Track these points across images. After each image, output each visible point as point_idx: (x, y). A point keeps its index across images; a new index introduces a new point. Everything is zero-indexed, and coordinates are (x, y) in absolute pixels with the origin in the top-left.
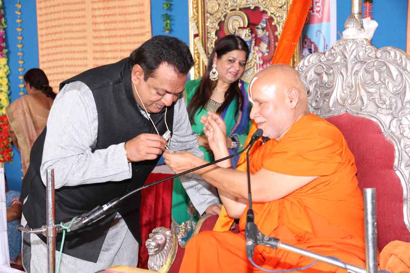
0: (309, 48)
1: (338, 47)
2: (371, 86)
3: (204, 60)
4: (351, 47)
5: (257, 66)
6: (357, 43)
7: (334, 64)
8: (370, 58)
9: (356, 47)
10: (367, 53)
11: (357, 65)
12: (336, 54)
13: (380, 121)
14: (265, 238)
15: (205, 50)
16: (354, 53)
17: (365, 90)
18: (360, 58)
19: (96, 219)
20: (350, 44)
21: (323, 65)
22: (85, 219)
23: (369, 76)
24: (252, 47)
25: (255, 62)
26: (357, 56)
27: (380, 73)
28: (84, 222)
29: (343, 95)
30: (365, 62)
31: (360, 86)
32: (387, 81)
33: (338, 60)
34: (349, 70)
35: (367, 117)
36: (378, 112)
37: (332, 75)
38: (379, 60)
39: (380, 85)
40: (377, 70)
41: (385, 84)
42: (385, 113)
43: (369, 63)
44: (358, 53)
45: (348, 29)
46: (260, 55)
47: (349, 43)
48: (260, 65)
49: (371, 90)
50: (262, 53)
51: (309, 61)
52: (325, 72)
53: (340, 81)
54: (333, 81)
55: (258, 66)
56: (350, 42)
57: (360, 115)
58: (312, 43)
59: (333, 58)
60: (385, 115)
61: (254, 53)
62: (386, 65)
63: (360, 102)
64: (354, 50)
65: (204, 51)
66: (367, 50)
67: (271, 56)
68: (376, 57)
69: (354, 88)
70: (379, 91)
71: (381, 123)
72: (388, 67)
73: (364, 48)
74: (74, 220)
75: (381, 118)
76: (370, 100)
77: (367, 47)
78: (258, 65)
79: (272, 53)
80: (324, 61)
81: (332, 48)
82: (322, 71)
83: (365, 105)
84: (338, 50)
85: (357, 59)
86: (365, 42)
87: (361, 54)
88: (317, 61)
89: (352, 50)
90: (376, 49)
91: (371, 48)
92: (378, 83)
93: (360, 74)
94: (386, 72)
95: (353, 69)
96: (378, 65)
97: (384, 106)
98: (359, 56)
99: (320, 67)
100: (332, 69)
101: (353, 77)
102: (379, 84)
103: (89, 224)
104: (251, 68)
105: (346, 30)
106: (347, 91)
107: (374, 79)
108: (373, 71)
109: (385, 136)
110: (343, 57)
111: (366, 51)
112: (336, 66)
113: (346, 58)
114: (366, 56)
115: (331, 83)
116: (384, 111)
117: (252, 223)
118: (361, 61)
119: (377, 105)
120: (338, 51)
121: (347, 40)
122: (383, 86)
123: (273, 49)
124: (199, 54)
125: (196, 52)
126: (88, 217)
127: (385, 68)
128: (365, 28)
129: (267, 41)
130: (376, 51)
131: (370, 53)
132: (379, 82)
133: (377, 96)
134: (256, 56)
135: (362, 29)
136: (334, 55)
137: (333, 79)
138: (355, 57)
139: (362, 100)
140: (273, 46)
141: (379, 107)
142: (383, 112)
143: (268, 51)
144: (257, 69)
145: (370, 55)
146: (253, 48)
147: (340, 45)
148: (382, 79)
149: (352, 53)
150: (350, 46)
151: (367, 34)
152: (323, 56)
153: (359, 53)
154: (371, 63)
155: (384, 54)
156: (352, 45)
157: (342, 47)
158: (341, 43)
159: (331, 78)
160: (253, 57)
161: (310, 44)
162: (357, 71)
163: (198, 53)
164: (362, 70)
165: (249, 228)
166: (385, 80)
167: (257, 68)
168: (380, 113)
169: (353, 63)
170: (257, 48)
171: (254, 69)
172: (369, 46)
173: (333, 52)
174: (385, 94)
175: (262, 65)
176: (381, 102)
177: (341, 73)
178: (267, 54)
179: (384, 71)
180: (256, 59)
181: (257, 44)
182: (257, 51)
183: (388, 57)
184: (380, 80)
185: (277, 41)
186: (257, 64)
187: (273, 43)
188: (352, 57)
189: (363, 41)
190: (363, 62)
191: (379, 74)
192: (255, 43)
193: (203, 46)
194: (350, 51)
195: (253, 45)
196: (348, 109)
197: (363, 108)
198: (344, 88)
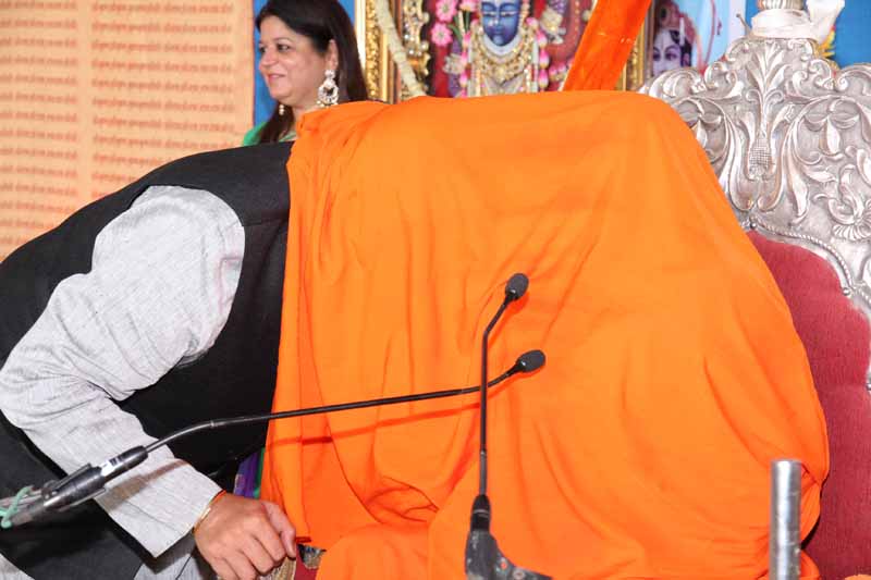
0: (673, 29)
1: (737, 55)
2: (818, 166)
3: (393, 50)
4: (771, 60)
5: (533, 70)
6: (788, 50)
7: (726, 100)
8: (818, 91)
9: (786, 60)
10: (812, 77)
11: (785, 108)
12: (732, 75)
13: (837, 258)
14: (515, 573)
15: (396, 22)
16: (780, 75)
17: (803, 175)
18: (794, 91)
19: (80, 498)
20: (770, 52)
21: (697, 102)
22: (51, 497)
23: (816, 138)
24: (522, 20)
25: (528, 62)
26: (787, 85)
27: (842, 132)
28: (47, 504)
29: (745, 183)
30: (806, 102)
31: (791, 164)
32: (860, 152)
33: (737, 90)
34: (765, 121)
35: (804, 246)
36: (832, 234)
37: (719, 132)
38: (843, 98)
39: (839, 165)
40: (836, 123)
41: (855, 163)
42: (852, 238)
43: (817, 103)
44: (788, 77)
45: (766, 11)
46: (543, 42)
47: (766, 48)
48: (540, 70)
49: (817, 176)
50: (548, 36)
51: (661, 91)
52: (702, 122)
53: (740, 145)
54: (721, 147)
55: (536, 72)
56: (770, 45)
57: (787, 240)
58: (680, 15)
59: (724, 85)
60: (852, 242)
61: (526, 36)
62: (859, 111)
63: (788, 205)
64: (778, 67)
65: (392, 25)
66: (812, 70)
67: (570, 46)
68: (836, 90)
69: (775, 167)
70: (837, 180)
71: (839, 263)
72: (866, 119)
73: (805, 65)
74: (24, 496)
75: (840, 248)
76: (813, 202)
77: (812, 62)
78: (536, 67)
79: (574, 37)
80: (701, 93)
81: (723, 59)
82: (696, 118)
83: (800, 213)
84: (737, 66)
85: (785, 92)
86: (809, 50)
87: (797, 79)
88: (682, 90)
89: (773, 65)
90: (836, 67)
91: (823, 66)
92: (836, 158)
93: (793, 131)
94: (858, 130)
95: (773, 117)
96: (840, 112)
97: (850, 220)
98: (791, 83)
99: (690, 107)
100: (720, 113)
101: (773, 141)
102: (839, 160)
103: (61, 510)
104: (516, 76)
105: (762, 13)
106: (756, 174)
107: (827, 148)
108: (825, 126)
109: (849, 297)
110: (749, 84)
111: (809, 72)
112: (732, 107)
113: (758, 88)
114: (809, 85)
115: (716, 150)
116: (848, 232)
117: (483, 533)
118: (798, 98)
119: (830, 215)
120: (738, 68)
121: (760, 40)
122: (851, 166)
123: (577, 29)
124: (379, 31)
125: (371, 25)
126: (59, 491)
127: (856, 118)
128: (810, 8)
129: (562, 5)
130: (835, 73)
131: (821, 77)
132: (840, 156)
133: (832, 193)
134: (531, 45)
135: (803, 12)
136: (728, 76)
137: (720, 139)
138: (781, 86)
139: (793, 200)
140: (577, 21)
141: (835, 220)
142: (846, 235)
143: (563, 31)
144: (533, 80)
145: (820, 83)
146: (525, 21)
147: (744, 51)
148: (847, 149)
149: (773, 75)
150: (769, 58)
151: (816, 26)
152: (697, 80)
153: (790, 76)
154: (821, 105)
155: (857, 82)
156: (775, 56)
157: (747, 58)
158: (747, 47)
159: (717, 136)
160: (523, 47)
161: (674, 19)
162: (784, 123)
163: (377, 27)
164: (797, 120)
165: (474, 546)
166: (854, 150)
167: (533, 75)
168: (837, 237)
169: (775, 100)
170: (534, 23)
171: (525, 81)
172: (818, 61)
173: (724, 68)
174: (854, 188)
175: (547, 69)
176: (842, 208)
177: (743, 128)
178: (559, 41)
179: (854, 126)
180: (529, 51)
181: (535, 12)
182: (534, 32)
183: (864, 92)
184: (842, 150)
185: (589, 9)
186: (533, 66)
187: (577, 12)
188: (773, 86)
189: (802, 46)
190: (800, 101)
191: (841, 134)
192: (531, 10)
193: (390, 9)
194: (767, 68)
195: (524, 14)
196: (756, 221)
197: (796, 221)
198: (749, 166)
